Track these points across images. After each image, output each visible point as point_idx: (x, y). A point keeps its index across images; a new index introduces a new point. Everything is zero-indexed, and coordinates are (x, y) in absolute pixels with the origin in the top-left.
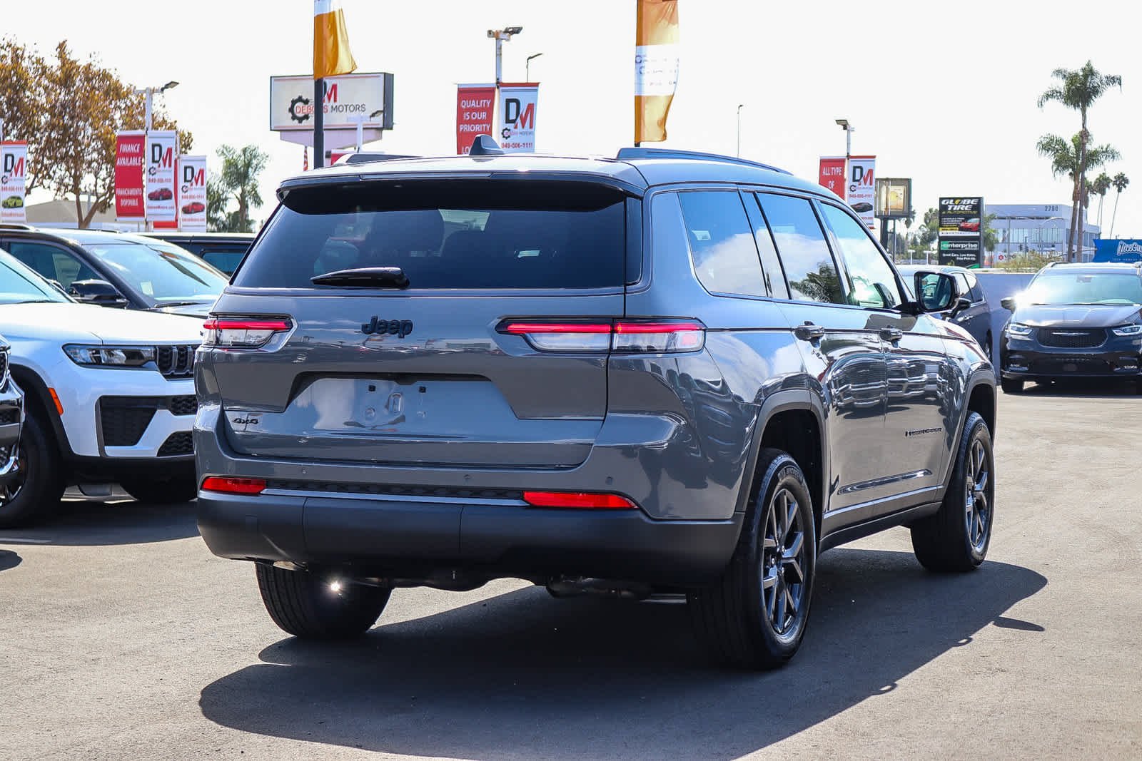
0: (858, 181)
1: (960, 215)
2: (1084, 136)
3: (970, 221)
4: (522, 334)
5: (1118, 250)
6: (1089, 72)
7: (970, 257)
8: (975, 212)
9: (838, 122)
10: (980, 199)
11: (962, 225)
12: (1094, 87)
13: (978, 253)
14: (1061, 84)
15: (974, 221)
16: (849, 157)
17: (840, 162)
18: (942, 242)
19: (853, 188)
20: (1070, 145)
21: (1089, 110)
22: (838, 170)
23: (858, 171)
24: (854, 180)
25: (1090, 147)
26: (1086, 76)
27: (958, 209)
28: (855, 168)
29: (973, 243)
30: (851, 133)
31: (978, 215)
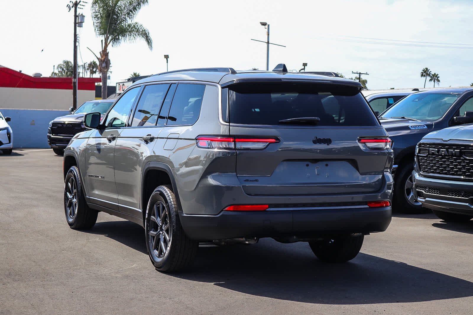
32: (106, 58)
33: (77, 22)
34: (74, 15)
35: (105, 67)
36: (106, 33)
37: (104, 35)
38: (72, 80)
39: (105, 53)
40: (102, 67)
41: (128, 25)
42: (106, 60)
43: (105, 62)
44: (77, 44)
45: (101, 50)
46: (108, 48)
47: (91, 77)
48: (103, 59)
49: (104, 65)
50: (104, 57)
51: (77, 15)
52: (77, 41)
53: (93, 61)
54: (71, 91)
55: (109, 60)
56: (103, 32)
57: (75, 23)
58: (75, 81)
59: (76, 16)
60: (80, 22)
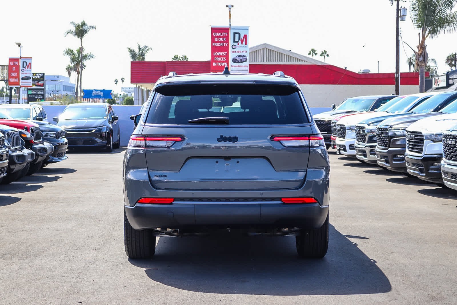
0: (25, 67)
1: (36, 80)
2: (81, 49)
3: (39, 82)
4: (279, 141)
5: (93, 94)
6: (84, 24)
7: (40, 97)
8: (42, 79)
9: (16, 43)
10: (44, 74)
11: (37, 84)
12: (85, 30)
13: (43, 95)
14: (74, 29)
15: (41, 82)
16: (21, 57)
17: (17, 60)
18: (29, 91)
19: (22, 70)
20: (76, 53)
21: (83, 39)
22: (16, 63)
23: (25, 63)
24: (23, 67)
25: (84, 53)
26: (82, 26)
27: (35, 77)
28: (23, 62)
29: (41, 91)
30: (22, 48)
31: (43, 80)
32: (423, 52)
33: (400, 16)
34: (396, 8)
35: (422, 61)
36: (424, 26)
37: (421, 28)
38: (394, 75)
39: (422, 47)
40: (419, 61)
41: (447, 16)
42: (423, 54)
43: (422, 56)
44: (400, 38)
45: (419, 44)
46: (425, 42)
47: (410, 72)
48: (420, 52)
49: (421, 59)
50: (422, 51)
51: (400, 8)
52: (400, 35)
53: (452, 54)
54: (394, 87)
55: (427, 54)
56: (420, 25)
57: (398, 17)
58: (397, 76)
59: (398, 10)
60: (402, 16)
